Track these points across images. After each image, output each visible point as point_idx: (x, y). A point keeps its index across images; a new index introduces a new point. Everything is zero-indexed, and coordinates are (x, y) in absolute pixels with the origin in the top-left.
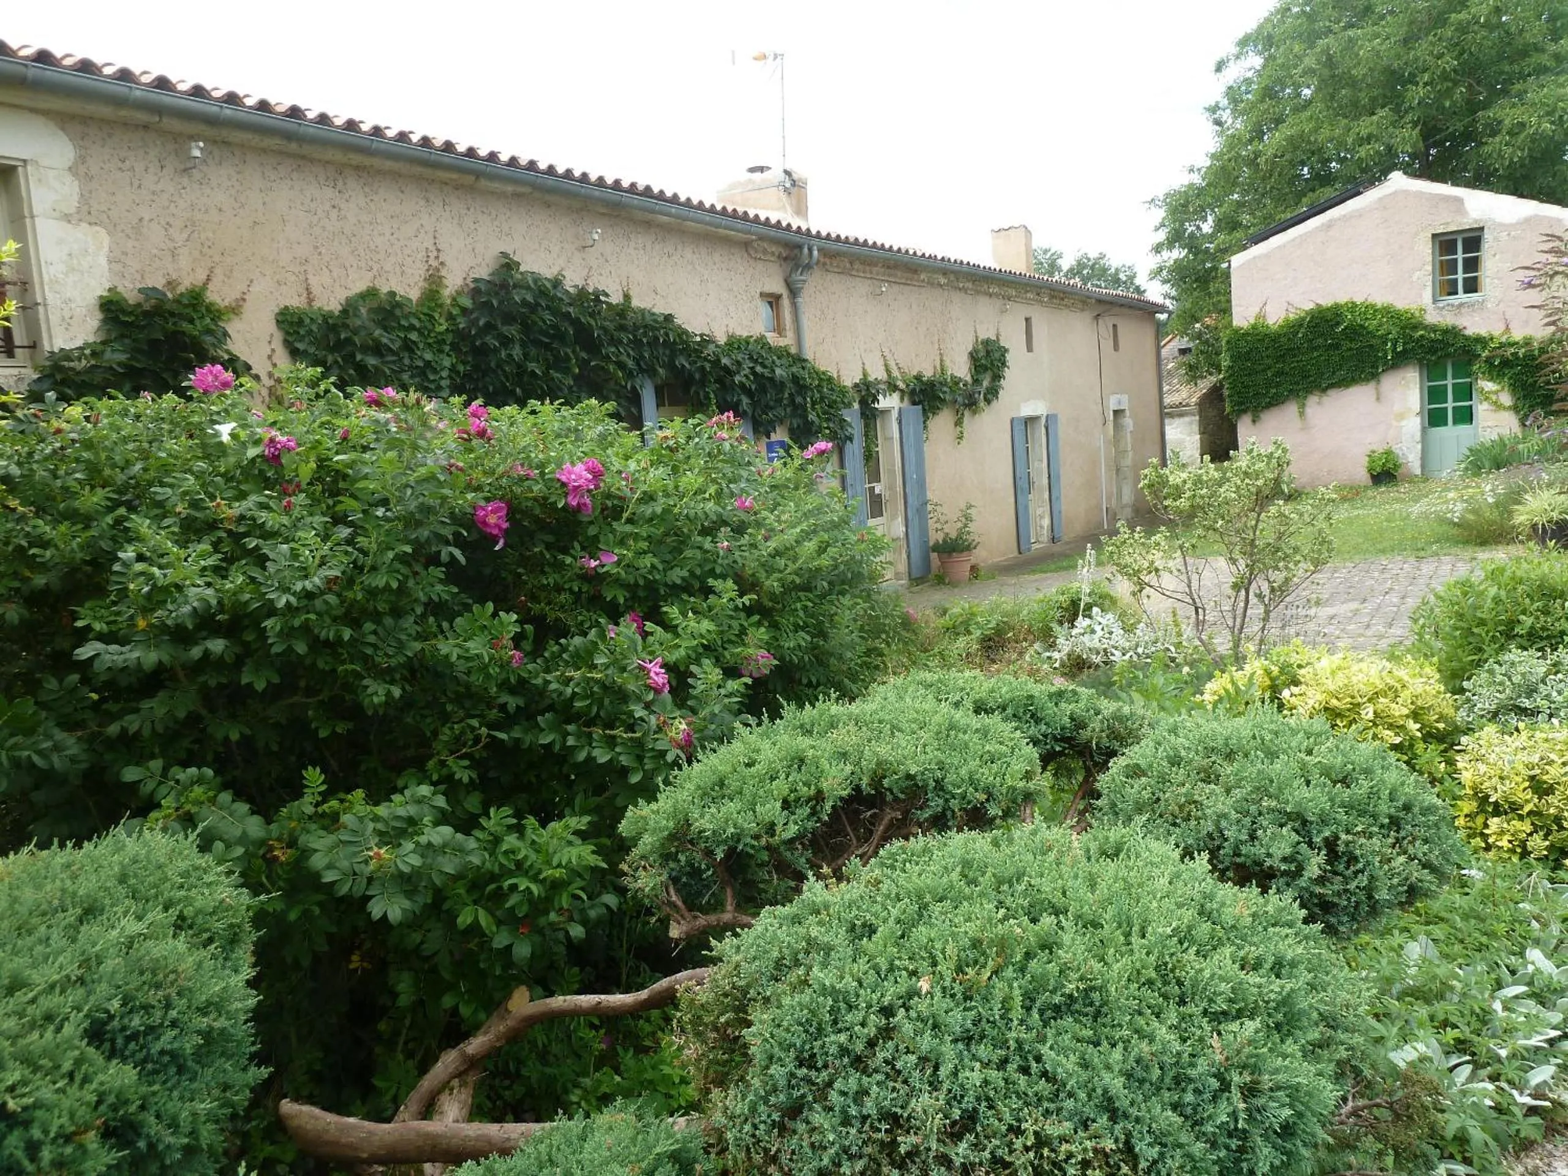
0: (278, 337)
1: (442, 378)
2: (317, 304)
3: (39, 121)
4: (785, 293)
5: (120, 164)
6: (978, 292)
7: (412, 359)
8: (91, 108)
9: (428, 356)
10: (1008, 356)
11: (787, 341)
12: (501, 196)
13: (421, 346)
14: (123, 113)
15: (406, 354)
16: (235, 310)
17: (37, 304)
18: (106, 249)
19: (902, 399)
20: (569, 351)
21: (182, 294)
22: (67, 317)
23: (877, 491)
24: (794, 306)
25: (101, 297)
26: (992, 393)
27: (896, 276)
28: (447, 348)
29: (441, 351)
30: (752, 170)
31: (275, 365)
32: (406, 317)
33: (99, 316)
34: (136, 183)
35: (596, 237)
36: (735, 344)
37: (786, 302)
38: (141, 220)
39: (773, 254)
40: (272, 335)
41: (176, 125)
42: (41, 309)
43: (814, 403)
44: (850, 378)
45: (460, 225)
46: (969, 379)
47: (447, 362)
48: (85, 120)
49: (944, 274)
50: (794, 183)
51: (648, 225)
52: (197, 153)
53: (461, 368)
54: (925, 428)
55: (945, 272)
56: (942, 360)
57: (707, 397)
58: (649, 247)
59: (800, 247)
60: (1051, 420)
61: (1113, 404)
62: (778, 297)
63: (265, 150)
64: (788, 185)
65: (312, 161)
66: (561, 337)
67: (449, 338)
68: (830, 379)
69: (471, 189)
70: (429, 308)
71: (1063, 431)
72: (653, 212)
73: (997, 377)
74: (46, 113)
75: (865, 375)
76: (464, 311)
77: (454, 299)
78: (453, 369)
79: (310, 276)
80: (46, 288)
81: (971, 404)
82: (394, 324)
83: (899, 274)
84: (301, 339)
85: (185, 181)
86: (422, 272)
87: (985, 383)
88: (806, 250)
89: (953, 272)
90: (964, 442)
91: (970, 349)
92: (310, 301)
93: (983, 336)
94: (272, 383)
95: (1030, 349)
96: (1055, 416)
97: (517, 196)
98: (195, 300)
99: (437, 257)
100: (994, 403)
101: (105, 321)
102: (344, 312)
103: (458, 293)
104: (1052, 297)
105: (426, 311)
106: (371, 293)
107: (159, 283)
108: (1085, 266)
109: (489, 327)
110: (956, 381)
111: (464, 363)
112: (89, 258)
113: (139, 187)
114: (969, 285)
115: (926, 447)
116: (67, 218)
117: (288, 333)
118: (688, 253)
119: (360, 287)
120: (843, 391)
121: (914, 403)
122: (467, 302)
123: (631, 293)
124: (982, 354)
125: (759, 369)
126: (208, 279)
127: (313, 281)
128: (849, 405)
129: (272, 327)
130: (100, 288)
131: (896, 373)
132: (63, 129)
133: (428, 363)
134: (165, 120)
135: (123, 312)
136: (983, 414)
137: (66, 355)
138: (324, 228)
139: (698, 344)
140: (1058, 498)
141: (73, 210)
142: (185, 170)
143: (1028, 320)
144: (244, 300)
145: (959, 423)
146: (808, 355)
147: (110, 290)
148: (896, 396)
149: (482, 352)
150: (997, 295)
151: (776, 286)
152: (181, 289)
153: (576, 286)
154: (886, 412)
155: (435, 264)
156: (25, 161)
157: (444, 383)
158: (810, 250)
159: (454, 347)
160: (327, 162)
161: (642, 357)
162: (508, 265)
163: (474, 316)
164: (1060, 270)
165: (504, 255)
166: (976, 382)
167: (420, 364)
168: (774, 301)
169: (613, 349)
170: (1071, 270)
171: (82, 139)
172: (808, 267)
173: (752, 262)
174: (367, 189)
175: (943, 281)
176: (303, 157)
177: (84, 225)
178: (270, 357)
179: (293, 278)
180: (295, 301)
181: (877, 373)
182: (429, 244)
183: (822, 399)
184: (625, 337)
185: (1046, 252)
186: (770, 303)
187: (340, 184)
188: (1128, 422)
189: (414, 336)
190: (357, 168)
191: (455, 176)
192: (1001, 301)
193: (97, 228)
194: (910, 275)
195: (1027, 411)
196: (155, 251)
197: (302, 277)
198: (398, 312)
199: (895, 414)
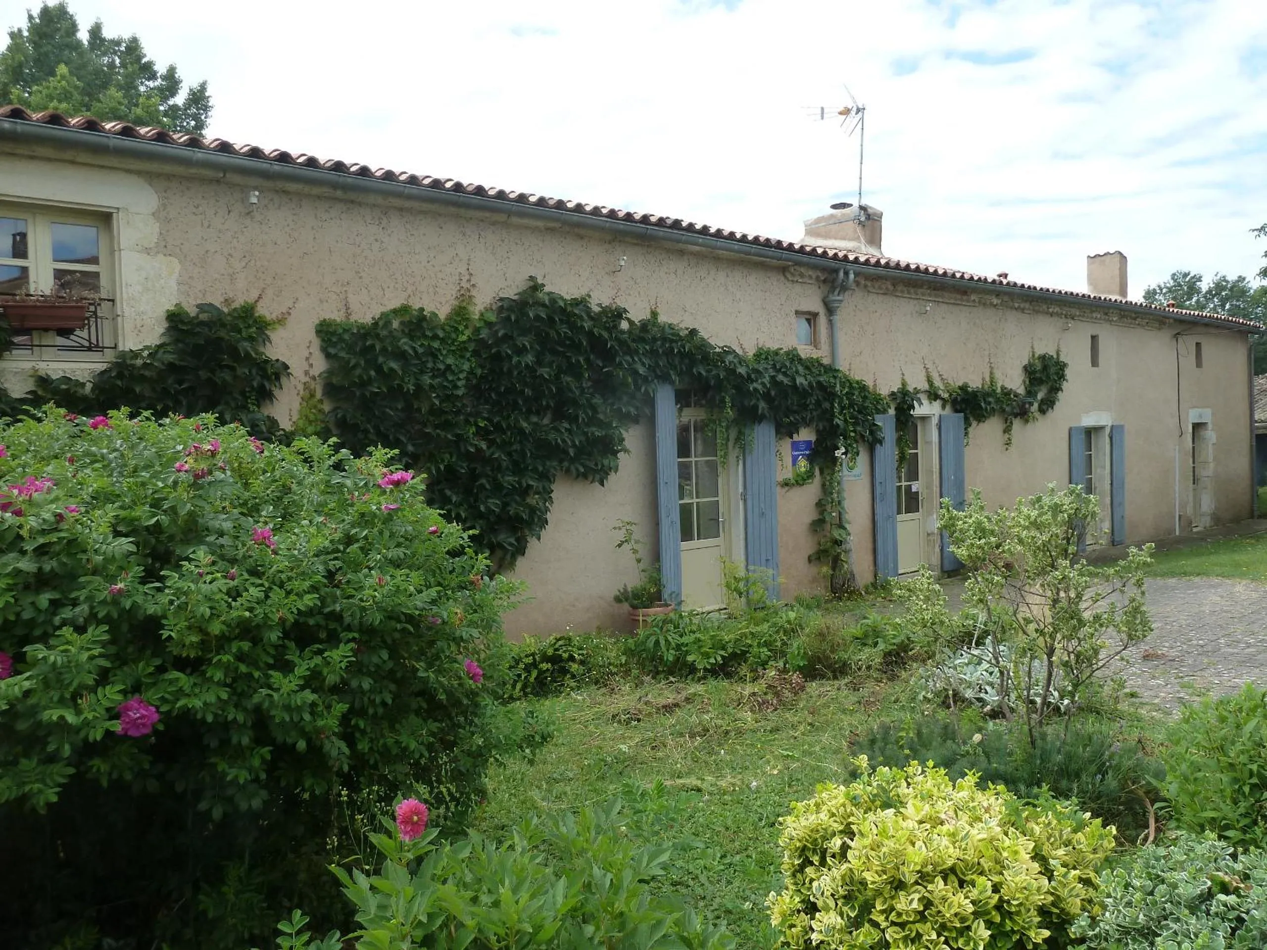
0: (316, 343)
1: (459, 379)
2: (353, 318)
3: (134, 179)
4: (822, 311)
5: (195, 210)
6: (1037, 312)
7: (434, 363)
8: (168, 168)
9: (450, 361)
10: (1067, 372)
11: (822, 354)
12: (534, 230)
13: (444, 352)
14: (193, 171)
15: (430, 359)
16: (281, 321)
17: (118, 316)
18: (177, 274)
19: (943, 407)
20: (581, 359)
21: (235, 309)
22: (138, 326)
23: (914, 489)
24: (831, 323)
25: (168, 311)
26: (1047, 405)
27: (943, 297)
28: (468, 355)
29: (462, 357)
30: (834, 207)
31: (311, 365)
32: (432, 329)
33: (166, 325)
34: (206, 224)
35: (623, 263)
36: (762, 355)
37: (822, 320)
38: (207, 252)
39: (810, 277)
40: (310, 342)
41: (237, 179)
42: (119, 319)
43: (843, 408)
44: (886, 386)
45: (494, 254)
46: (1021, 391)
47: (466, 367)
48: (169, 177)
49: (997, 295)
50: (869, 217)
51: (682, 253)
52: (254, 200)
53: (479, 371)
54: (966, 434)
55: (998, 294)
56: (991, 373)
57: (723, 401)
58: (680, 272)
59: (836, 271)
60: (1115, 433)
61: (1193, 416)
62: (815, 315)
63: (319, 197)
64: (863, 219)
65: (360, 204)
66: (576, 347)
67: (472, 347)
68: (863, 388)
69: (506, 225)
70: (456, 321)
71: (1131, 443)
72: (679, 241)
73: (1055, 389)
74: (139, 173)
75: (904, 384)
76: (489, 324)
77: (482, 315)
78: (471, 372)
79: (350, 296)
80: (125, 304)
81: (1023, 414)
82: (418, 334)
83: (946, 294)
84: (334, 345)
85: (248, 222)
86: (454, 293)
87: (1040, 396)
88: (841, 274)
89: (1006, 293)
90: (1012, 449)
91: (1025, 362)
92: (348, 315)
93: (1039, 352)
94: (307, 379)
95: (1095, 362)
96: (1122, 427)
97: (551, 230)
98: (247, 313)
99: (469, 281)
100: (1050, 413)
101: (168, 329)
102: (376, 324)
103: (486, 309)
104: (1122, 317)
105: (452, 323)
106: (404, 310)
107: (217, 301)
108: (1224, 288)
109: (507, 338)
110: (1007, 393)
111: (482, 367)
112: (162, 281)
113: (209, 227)
114: (1027, 305)
115: (967, 451)
116: (147, 251)
117: (323, 340)
118: (721, 276)
119: (395, 304)
120: (878, 399)
121: (956, 411)
122: (492, 318)
123: (658, 310)
124: (1039, 367)
125: (780, 377)
126: (260, 297)
127: (352, 299)
128: (885, 411)
129: (312, 336)
130: (169, 305)
131: (938, 383)
132: (151, 185)
133: (448, 367)
134: (228, 175)
135: (182, 322)
136: (1037, 424)
137: (135, 355)
138: (366, 257)
139: (719, 354)
140: (1121, 504)
141: (152, 245)
142: (248, 214)
143: (1094, 338)
144: (289, 314)
145: (1007, 430)
146: (842, 365)
147: (177, 305)
148: (937, 404)
149: (498, 358)
150: (1059, 315)
151: (814, 304)
152: (236, 305)
153: (600, 305)
154: (924, 419)
155: (465, 284)
156: (118, 209)
157: (460, 383)
158: (846, 273)
159: (476, 353)
160: (374, 205)
161: (658, 365)
162: (535, 287)
163: (496, 328)
164: (1198, 291)
165: (532, 278)
166: (1030, 393)
167: (442, 367)
168: (811, 318)
169: (628, 358)
170: (1210, 291)
171: (165, 192)
172: (844, 288)
173: (789, 285)
174: (408, 226)
175: (995, 301)
176: (352, 202)
177: (161, 256)
178: (307, 359)
179: (334, 297)
180: (335, 315)
181: (917, 382)
182: (463, 270)
183: (851, 405)
184: (642, 348)
185: (1186, 275)
186: (808, 321)
187: (385, 221)
188: (1210, 435)
189: (436, 344)
190: (401, 209)
191: (487, 214)
192: (1064, 320)
193: (171, 258)
194: (959, 297)
195: (1088, 421)
196: (216, 276)
197: (342, 296)
198: (425, 325)
199: (935, 421)
